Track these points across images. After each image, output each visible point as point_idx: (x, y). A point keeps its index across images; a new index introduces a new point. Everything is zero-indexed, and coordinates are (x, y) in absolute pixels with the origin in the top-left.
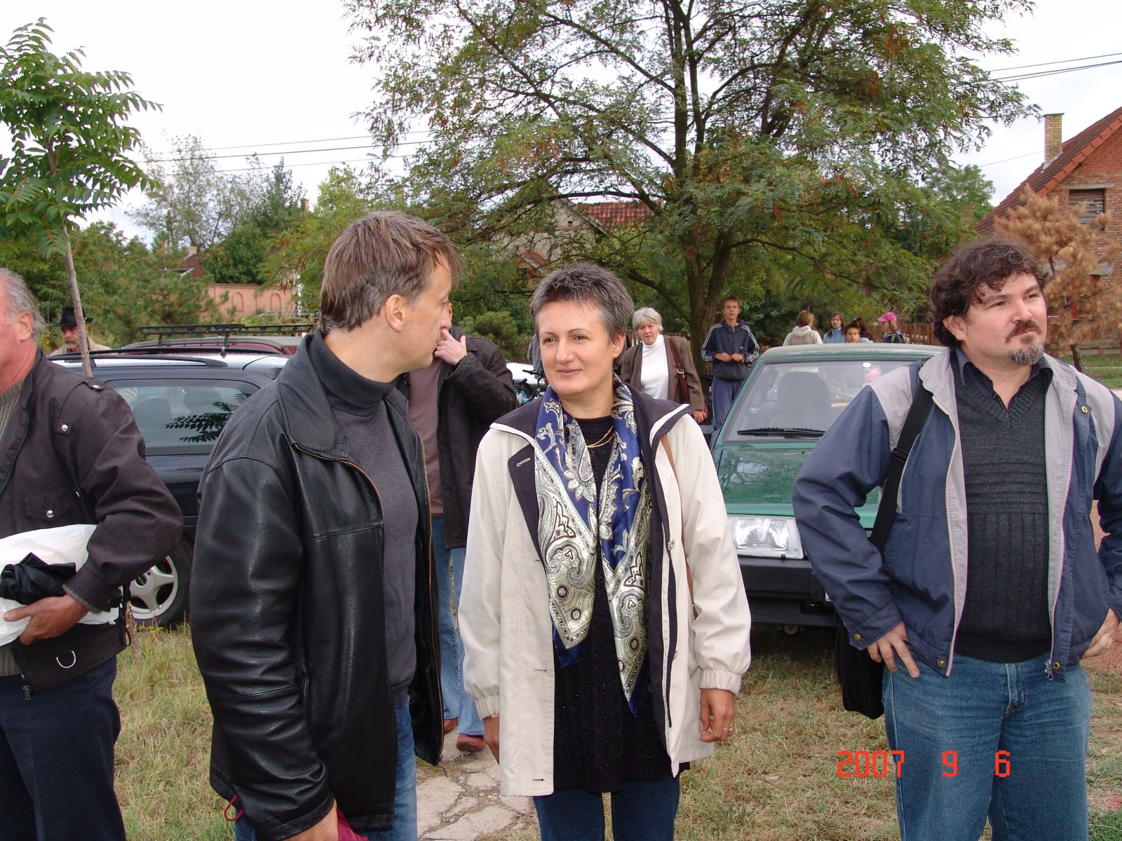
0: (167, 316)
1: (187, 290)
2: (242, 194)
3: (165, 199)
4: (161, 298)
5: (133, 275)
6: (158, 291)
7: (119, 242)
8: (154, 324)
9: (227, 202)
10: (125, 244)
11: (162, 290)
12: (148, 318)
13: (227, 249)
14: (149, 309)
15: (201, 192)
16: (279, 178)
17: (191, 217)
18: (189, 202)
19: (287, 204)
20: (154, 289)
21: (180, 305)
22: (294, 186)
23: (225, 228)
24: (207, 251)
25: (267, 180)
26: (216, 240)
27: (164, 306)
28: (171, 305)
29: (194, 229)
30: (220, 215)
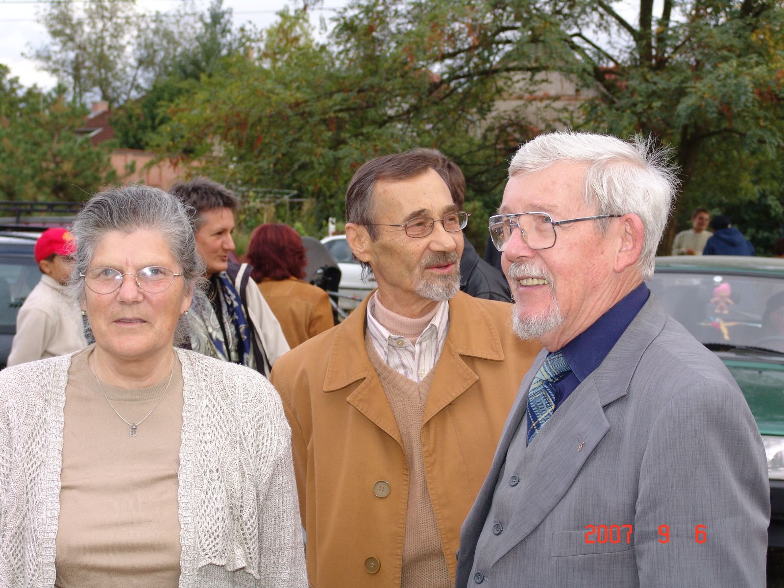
0: (59, 189)
1: (84, 157)
2: (167, 35)
3: (71, 38)
4: (52, 166)
5: (21, 136)
6: (49, 157)
7: (13, 90)
8: (41, 198)
9: (149, 45)
10: (21, 93)
11: (54, 156)
12: (35, 190)
13: (145, 106)
14: (37, 180)
15: (118, 32)
16: (216, 17)
17: (103, 62)
18: (102, 45)
19: (224, 52)
20: (45, 154)
21: (76, 175)
22: (235, 27)
23: (145, 79)
24: (120, 108)
25: (201, 18)
26: (134, 94)
27: (57, 176)
28: (64, 175)
29: (106, 79)
30: (141, 62)
